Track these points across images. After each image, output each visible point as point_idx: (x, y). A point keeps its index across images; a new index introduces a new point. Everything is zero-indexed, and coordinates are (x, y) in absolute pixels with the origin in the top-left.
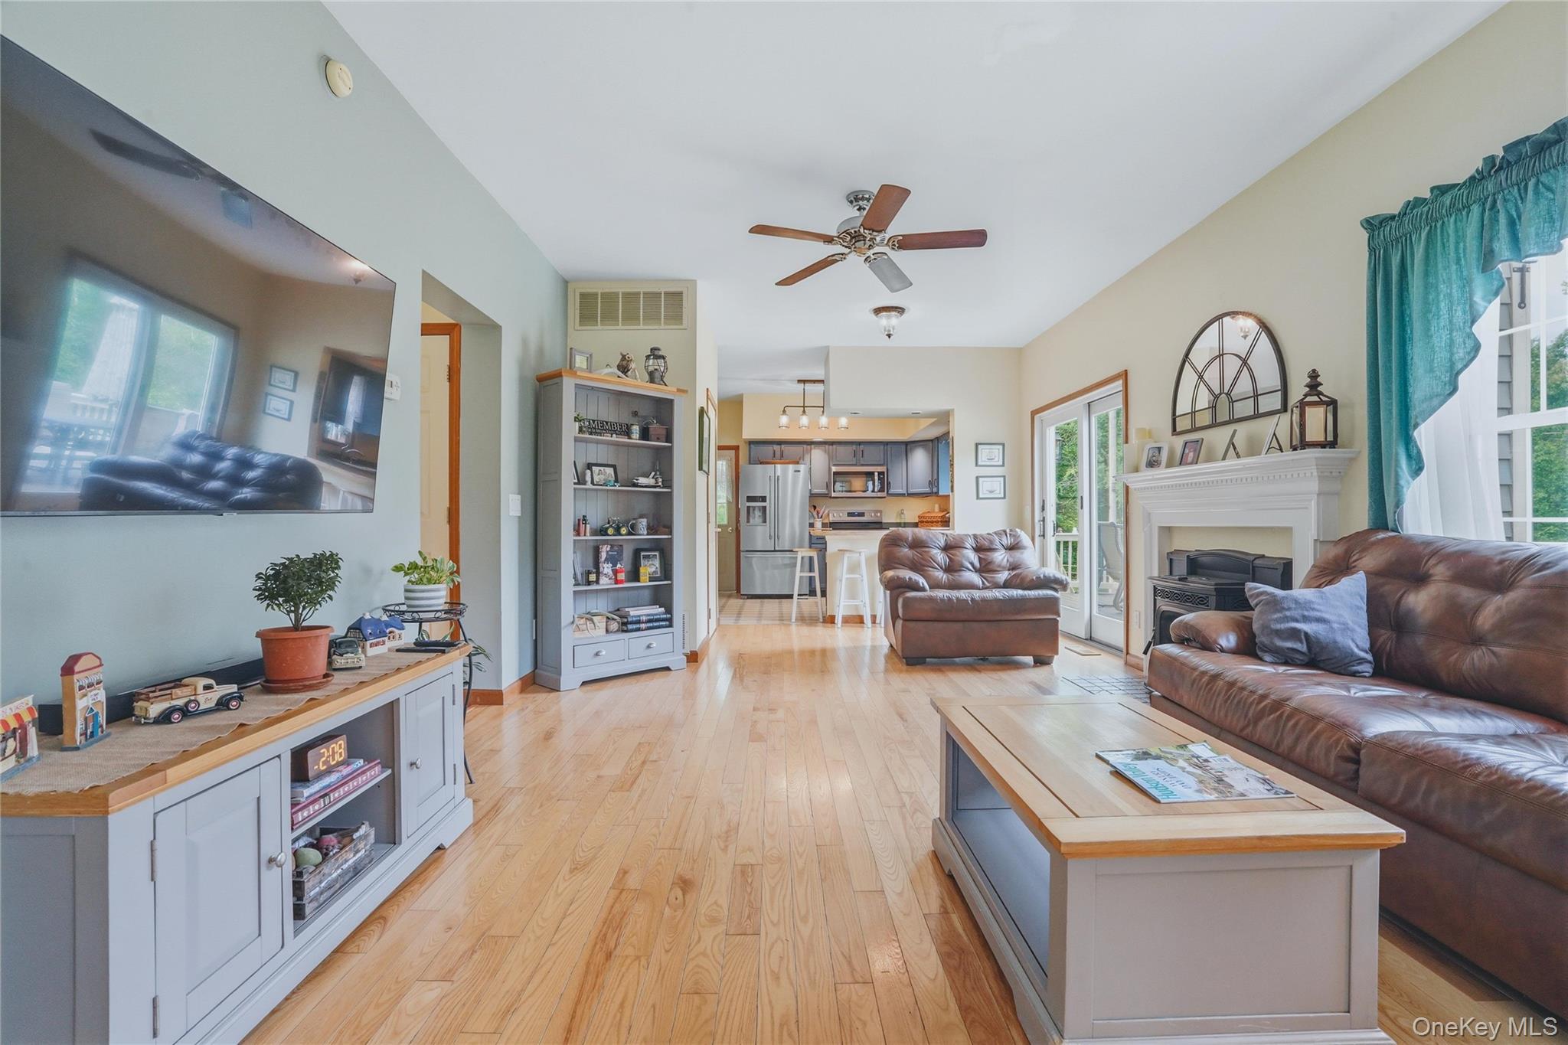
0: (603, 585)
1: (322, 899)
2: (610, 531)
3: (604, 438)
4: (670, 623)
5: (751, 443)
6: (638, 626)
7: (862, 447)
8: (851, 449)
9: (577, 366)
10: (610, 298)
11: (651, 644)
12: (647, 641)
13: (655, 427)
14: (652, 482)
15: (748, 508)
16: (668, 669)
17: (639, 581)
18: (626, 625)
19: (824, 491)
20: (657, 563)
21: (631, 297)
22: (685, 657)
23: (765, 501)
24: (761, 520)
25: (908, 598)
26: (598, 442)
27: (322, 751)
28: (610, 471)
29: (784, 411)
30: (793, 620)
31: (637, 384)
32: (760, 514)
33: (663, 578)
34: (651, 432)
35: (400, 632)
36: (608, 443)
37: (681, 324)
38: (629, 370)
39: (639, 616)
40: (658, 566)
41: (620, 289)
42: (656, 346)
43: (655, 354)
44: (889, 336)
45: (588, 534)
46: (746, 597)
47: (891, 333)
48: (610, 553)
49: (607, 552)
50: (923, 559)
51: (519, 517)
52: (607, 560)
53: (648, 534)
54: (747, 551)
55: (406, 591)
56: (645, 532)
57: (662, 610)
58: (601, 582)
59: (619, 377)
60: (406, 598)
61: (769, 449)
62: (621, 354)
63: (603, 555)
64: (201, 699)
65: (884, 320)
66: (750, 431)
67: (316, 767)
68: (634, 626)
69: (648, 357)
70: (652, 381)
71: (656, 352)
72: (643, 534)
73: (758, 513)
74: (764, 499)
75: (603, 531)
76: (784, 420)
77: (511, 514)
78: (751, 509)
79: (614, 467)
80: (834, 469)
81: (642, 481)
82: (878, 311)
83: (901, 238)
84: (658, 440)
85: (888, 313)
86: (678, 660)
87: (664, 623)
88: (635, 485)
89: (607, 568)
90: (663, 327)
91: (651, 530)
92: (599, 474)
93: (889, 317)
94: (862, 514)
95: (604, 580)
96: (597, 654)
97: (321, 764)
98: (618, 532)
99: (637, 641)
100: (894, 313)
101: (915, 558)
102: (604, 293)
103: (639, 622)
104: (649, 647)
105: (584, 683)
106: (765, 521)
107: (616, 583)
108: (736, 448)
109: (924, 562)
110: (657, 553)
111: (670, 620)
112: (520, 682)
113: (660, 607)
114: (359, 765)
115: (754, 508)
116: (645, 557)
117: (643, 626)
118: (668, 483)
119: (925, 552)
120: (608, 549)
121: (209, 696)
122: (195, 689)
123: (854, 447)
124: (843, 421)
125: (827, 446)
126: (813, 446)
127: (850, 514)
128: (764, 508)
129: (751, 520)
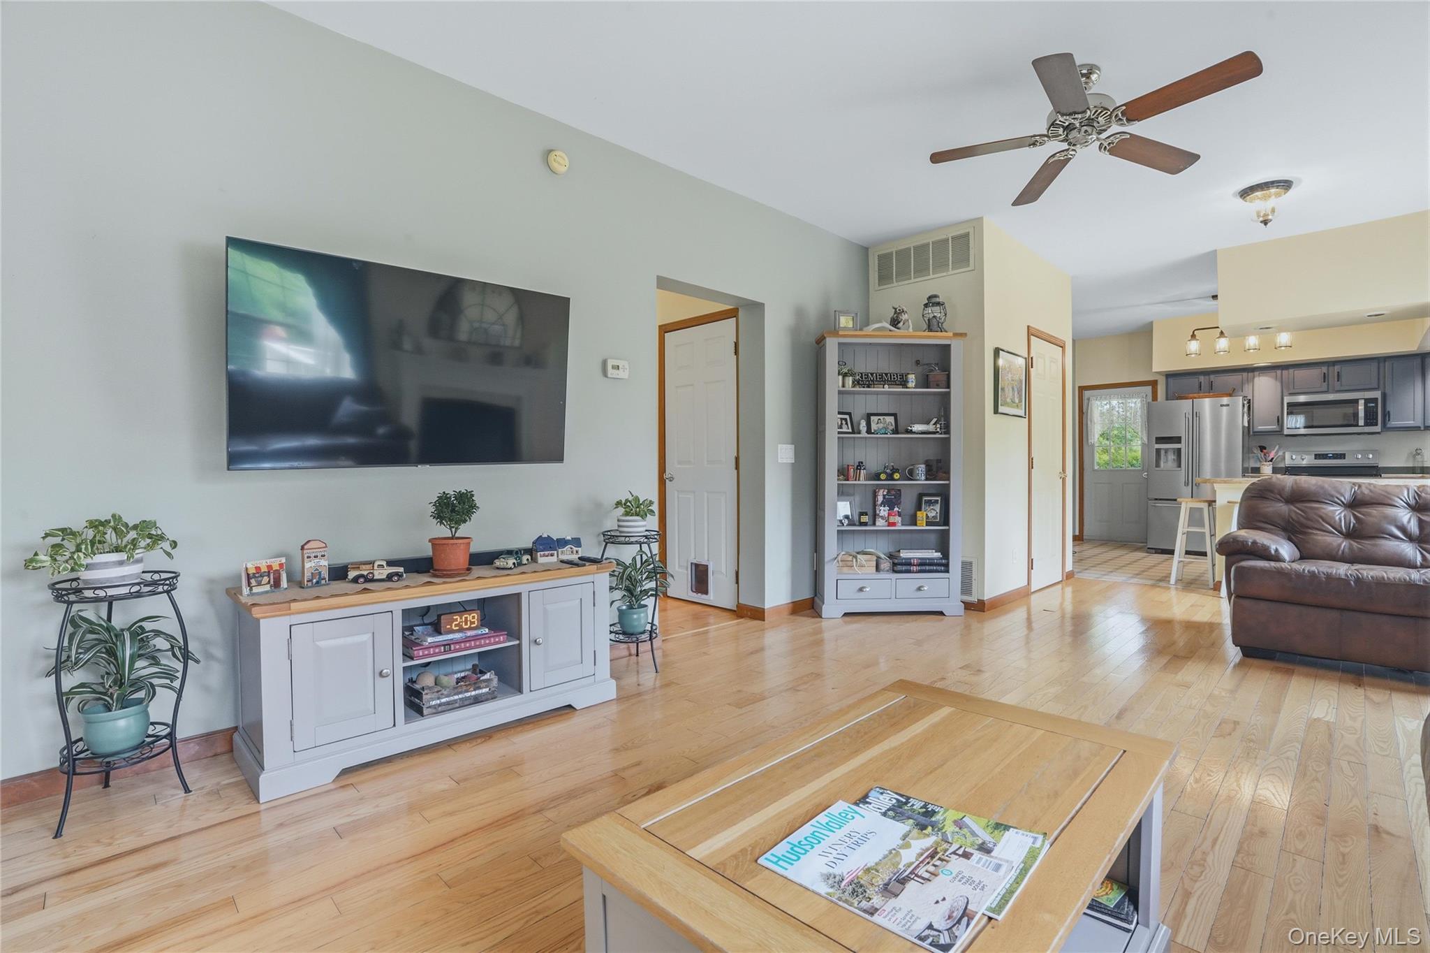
0: (879, 526)
1: (440, 709)
2: (883, 476)
3: (875, 389)
4: (945, 568)
5: (1170, 376)
6: (908, 567)
7: (1337, 368)
8: (1316, 373)
9: (841, 326)
10: (903, 254)
11: (922, 587)
12: (920, 583)
13: (937, 374)
14: (931, 427)
15: (1158, 451)
16: (941, 613)
17: (916, 525)
18: (899, 566)
19: (1274, 427)
20: (938, 507)
21: (921, 249)
22: (963, 605)
23: (1180, 443)
24: (1175, 464)
25: (1243, 568)
26: (866, 393)
27: (455, 617)
28: (891, 419)
29: (1193, 336)
30: (1173, 580)
31: (911, 333)
32: (1175, 458)
33: (942, 524)
34: (931, 379)
35: (577, 549)
36: (889, 393)
37: (968, 265)
38: (899, 322)
39: (910, 559)
40: (938, 511)
41: (911, 243)
42: (934, 293)
43: (932, 301)
44: (1265, 222)
45: (861, 479)
46: (1154, 551)
47: (1270, 217)
48: (887, 497)
49: (884, 495)
50: (1308, 519)
51: (793, 463)
52: (883, 504)
53: (927, 479)
54: (1156, 499)
55: (618, 520)
56: (923, 478)
57: (938, 555)
58: (877, 523)
59: (890, 331)
60: (619, 526)
61: (1194, 381)
62: (894, 308)
63: (880, 499)
64: (376, 573)
65: (1259, 204)
66: (1162, 362)
67: (448, 627)
68: (904, 568)
69: (926, 306)
70: (930, 329)
71: (934, 300)
72: (921, 479)
73: (1171, 457)
74: (1178, 440)
75: (877, 477)
76: (1194, 346)
77: (779, 461)
78: (1163, 452)
79: (895, 415)
80: (1287, 400)
81: (917, 428)
82: (1245, 193)
83: (1124, 108)
84: (938, 386)
85: (1267, 192)
86: (953, 606)
87: (939, 568)
88: (911, 432)
89: (883, 511)
90: (951, 272)
91: (930, 474)
92: (878, 423)
93: (1265, 198)
94: (1342, 456)
95: (881, 524)
96: (861, 590)
97: (453, 625)
98: (890, 477)
99: (907, 583)
100: (1273, 190)
101: (1294, 516)
102: (901, 251)
103: (910, 564)
104: (919, 589)
105: (846, 614)
106: (1179, 466)
107: (888, 526)
108: (1154, 384)
109: (1310, 523)
110: (939, 499)
111: (947, 565)
112: (791, 605)
113: (936, 552)
114: (484, 632)
115: (1166, 451)
116: (927, 502)
117: (915, 568)
118: (947, 428)
119: (1312, 508)
120: (885, 493)
121: (381, 571)
122: (373, 567)
123: (1324, 369)
124: (1252, 341)
125: (1279, 372)
126: (1256, 373)
127: (1318, 456)
128: (1179, 450)
129: (1162, 464)
